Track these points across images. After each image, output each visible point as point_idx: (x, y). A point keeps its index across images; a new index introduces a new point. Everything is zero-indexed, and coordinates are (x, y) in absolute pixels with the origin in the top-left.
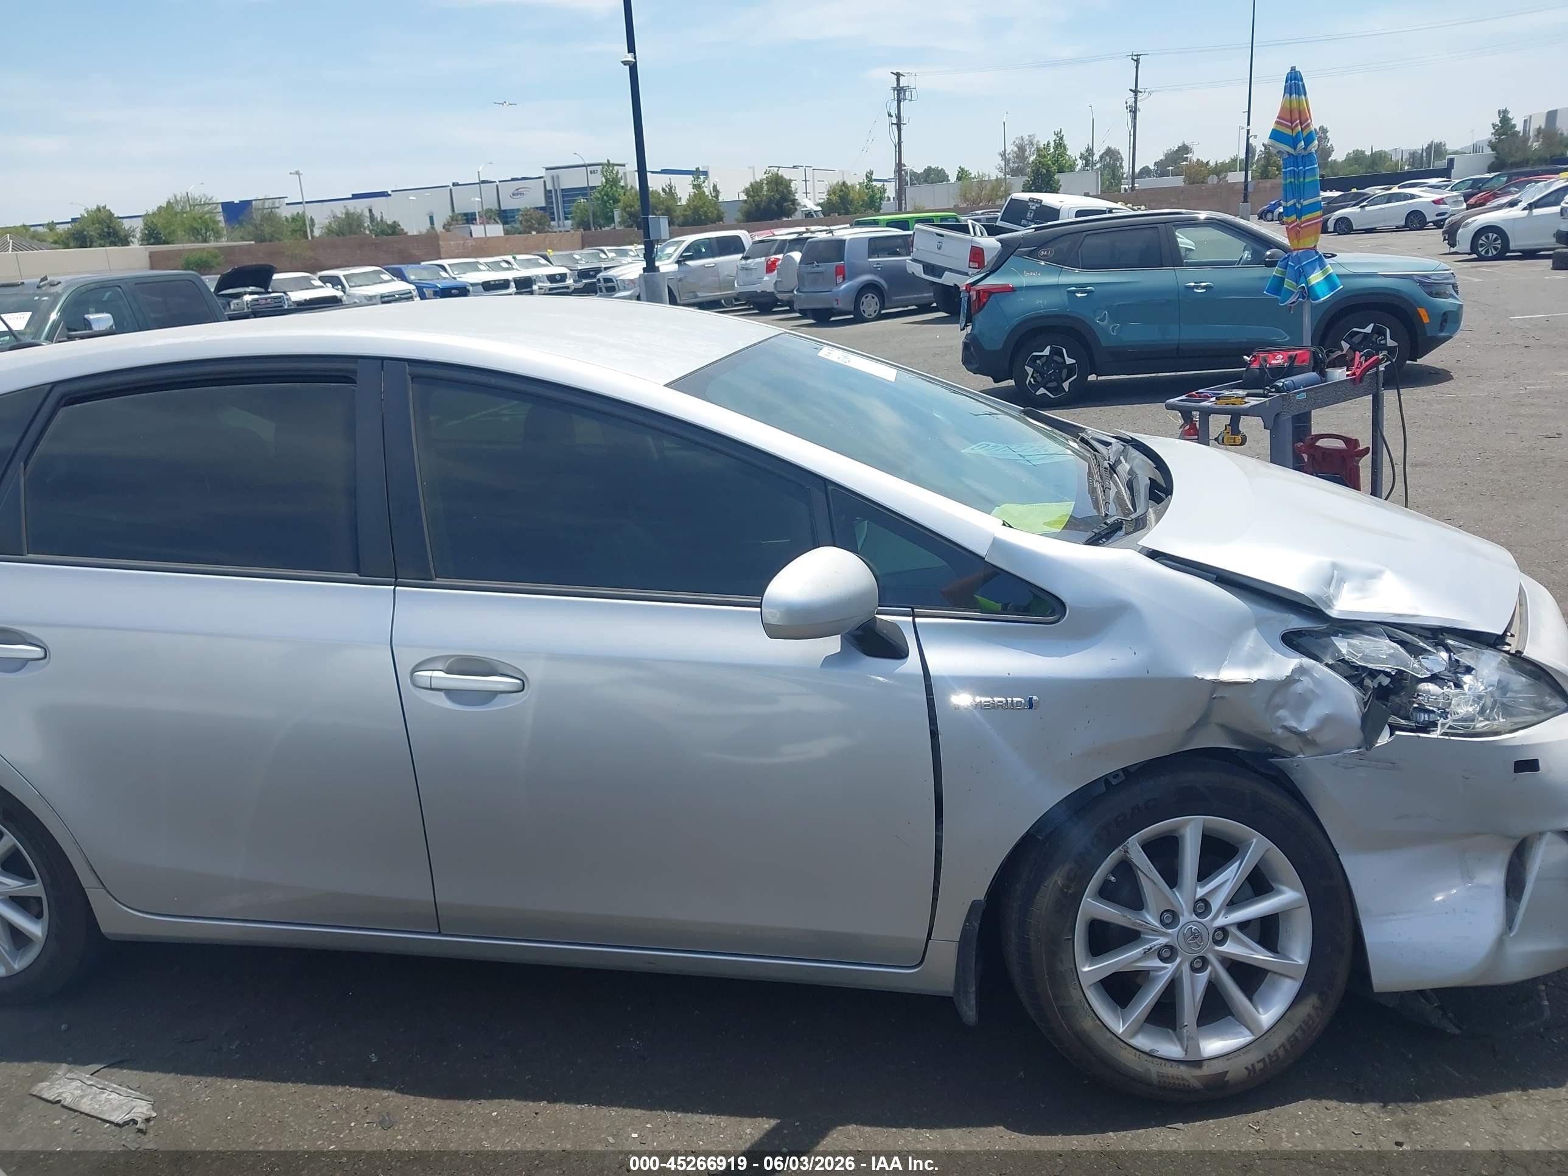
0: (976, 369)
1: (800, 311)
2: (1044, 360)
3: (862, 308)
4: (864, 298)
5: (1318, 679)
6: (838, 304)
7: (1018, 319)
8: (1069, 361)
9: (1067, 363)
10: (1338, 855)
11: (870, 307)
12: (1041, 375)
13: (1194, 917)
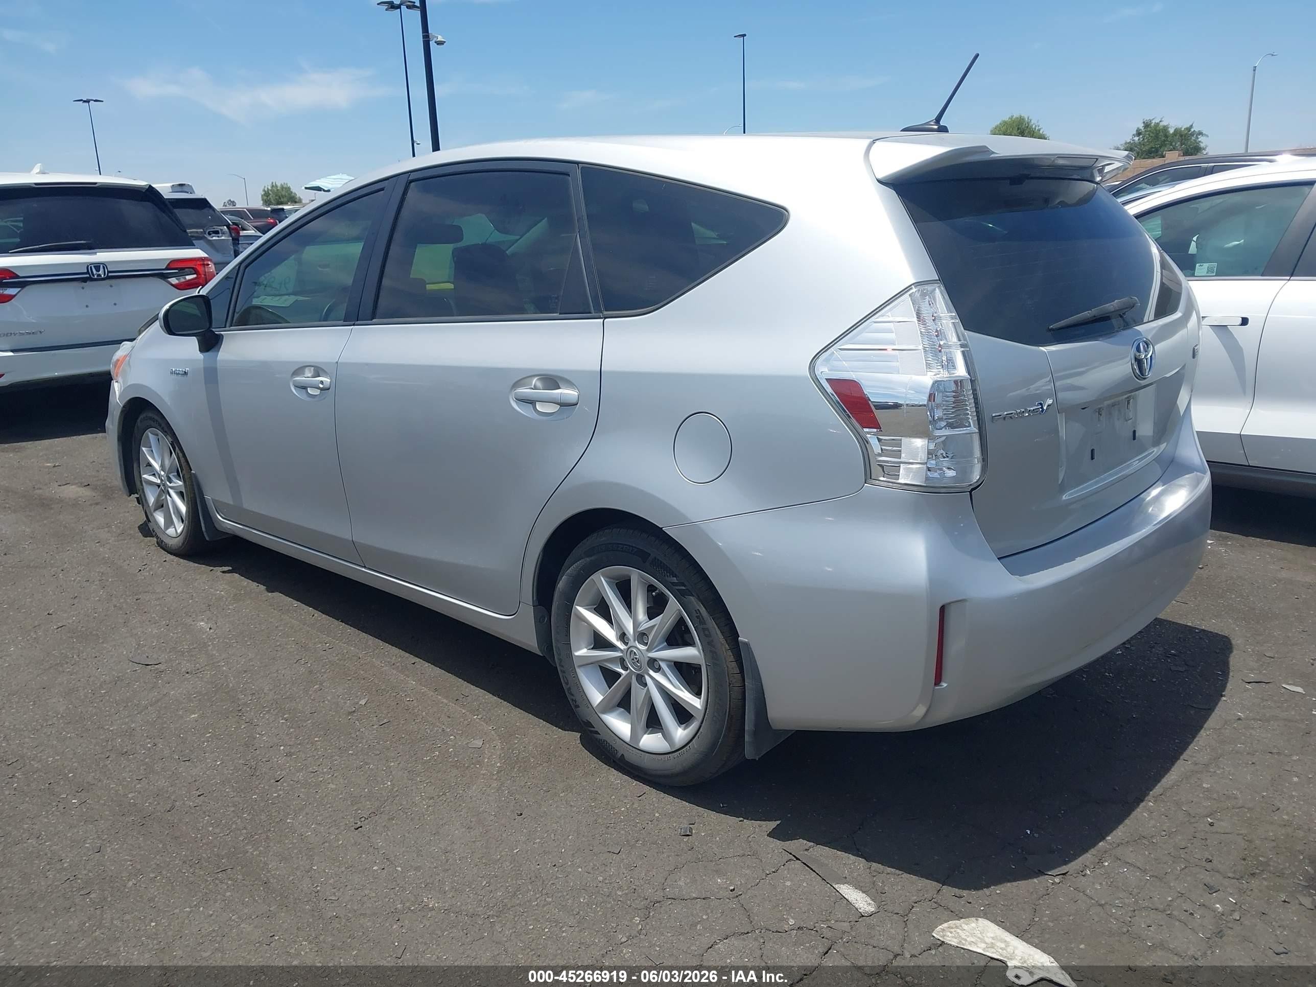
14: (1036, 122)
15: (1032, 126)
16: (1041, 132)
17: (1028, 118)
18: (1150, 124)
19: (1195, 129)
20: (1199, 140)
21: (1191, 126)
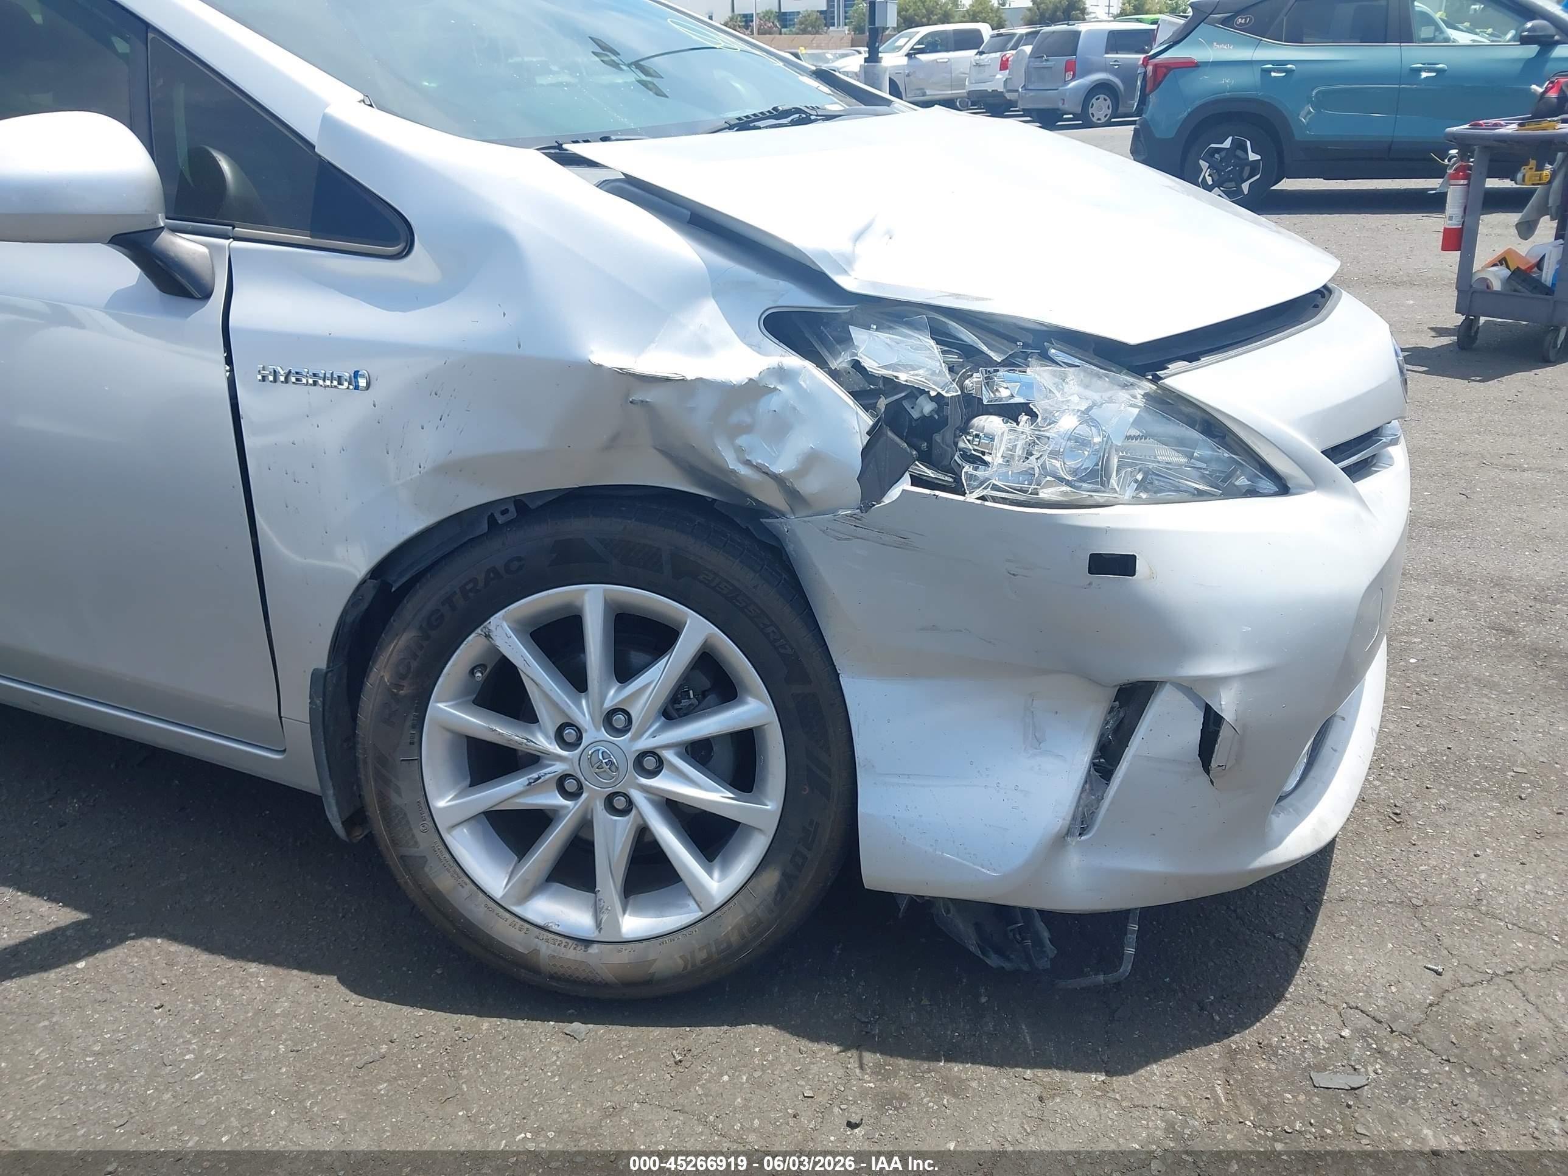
0: (1144, 160)
1: (1023, 110)
2: (1223, 154)
3: (1091, 111)
4: (1094, 99)
5: (806, 390)
6: (1063, 104)
7: (1198, 103)
8: (1253, 157)
9: (1251, 159)
10: (838, 675)
11: (1101, 109)
12: (1218, 172)
13: (604, 735)
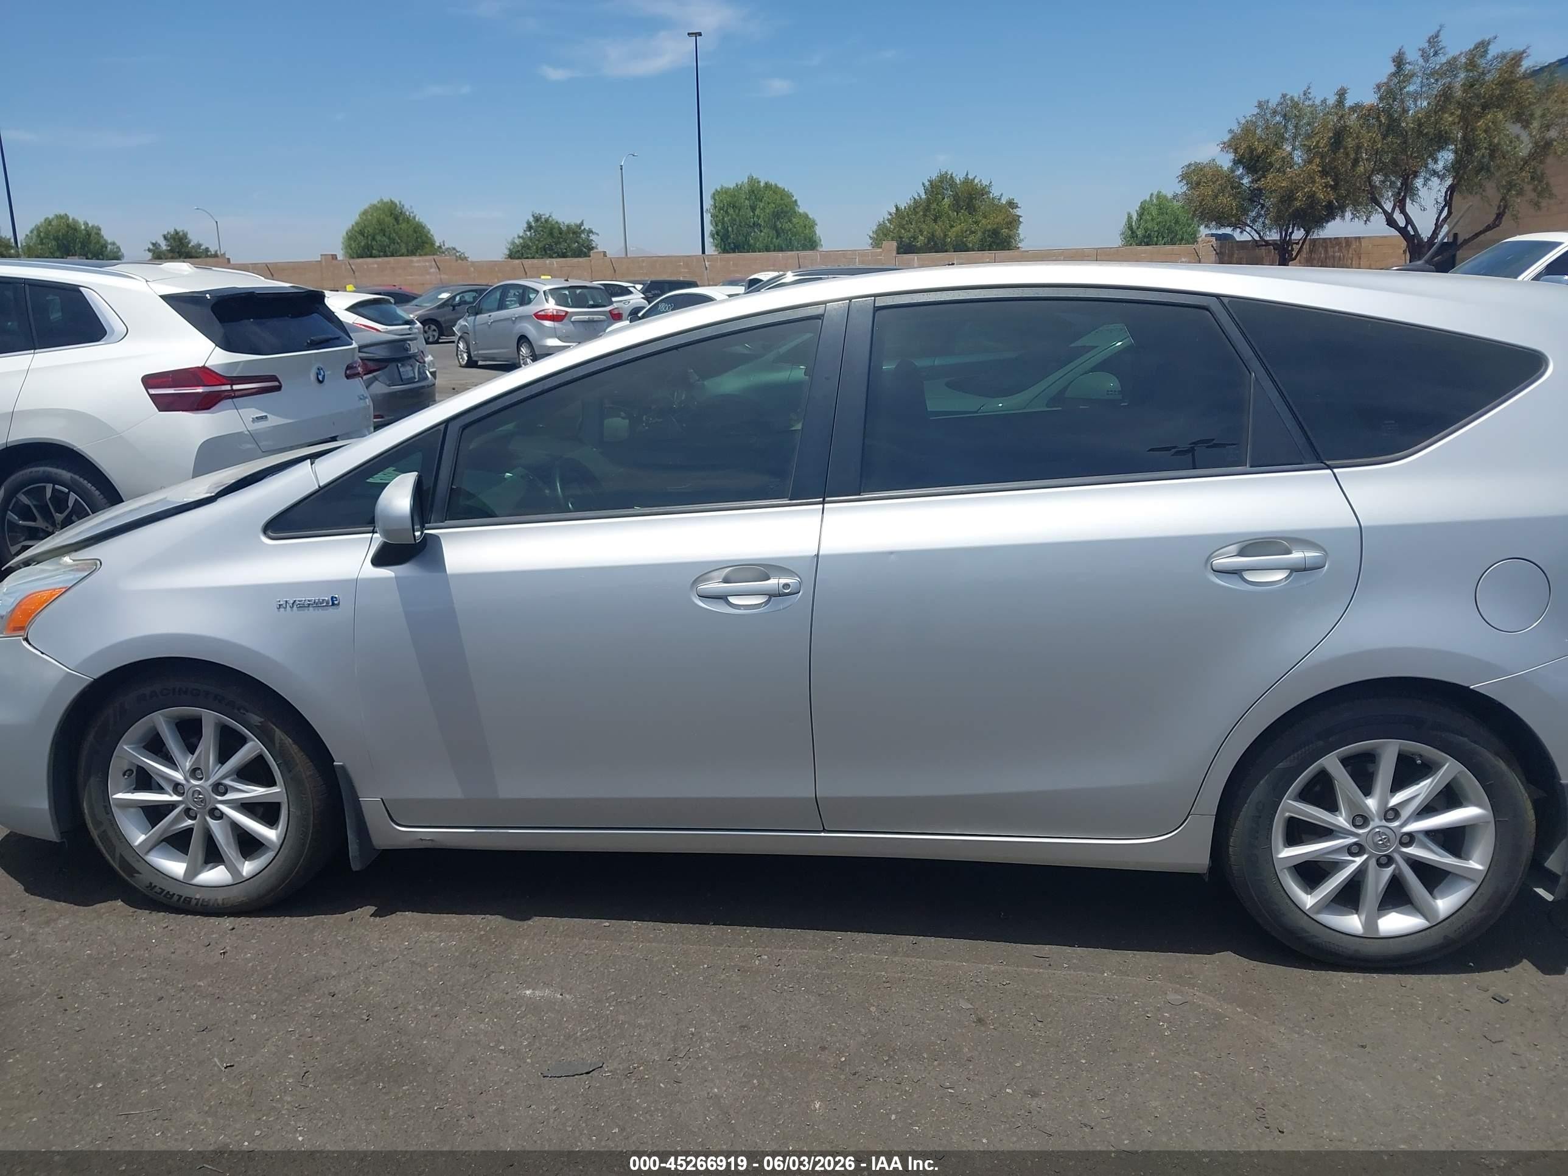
14: (409, 208)
15: (405, 213)
16: (417, 219)
17: (400, 204)
18: (541, 218)
19: (586, 226)
20: (591, 238)
21: (582, 223)
